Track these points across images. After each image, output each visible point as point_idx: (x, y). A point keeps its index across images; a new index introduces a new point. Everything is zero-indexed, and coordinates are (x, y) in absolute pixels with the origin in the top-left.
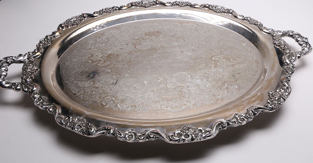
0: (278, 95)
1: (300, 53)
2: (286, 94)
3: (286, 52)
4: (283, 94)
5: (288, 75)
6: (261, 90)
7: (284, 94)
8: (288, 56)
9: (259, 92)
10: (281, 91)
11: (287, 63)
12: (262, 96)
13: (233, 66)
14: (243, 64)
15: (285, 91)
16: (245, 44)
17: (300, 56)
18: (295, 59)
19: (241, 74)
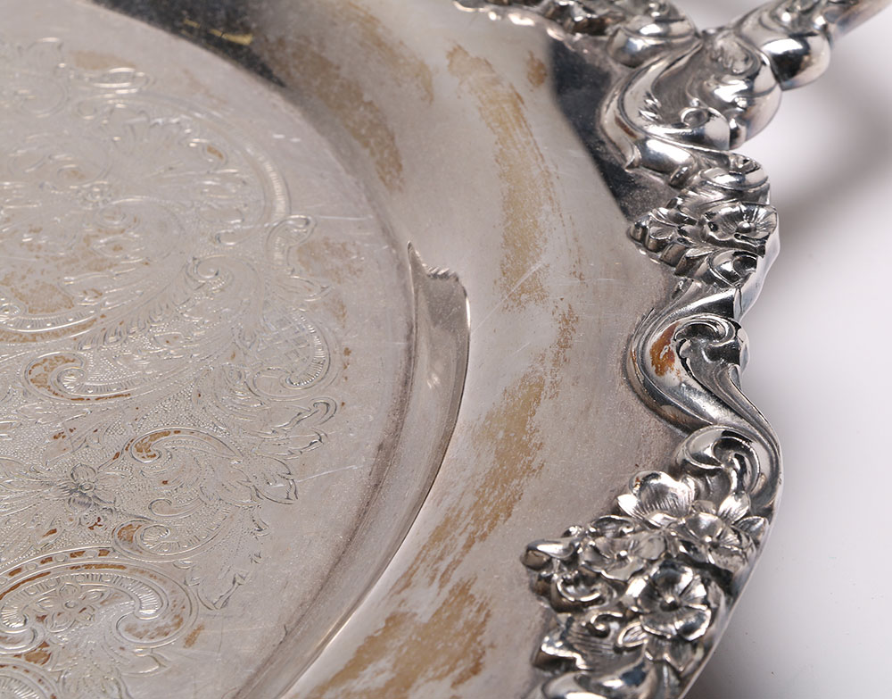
0: (636, 550)
1: (786, 18)
2: (725, 517)
3: (624, 49)
4: (695, 523)
5: (698, 294)
6: (435, 552)
7: (706, 519)
8: (658, 88)
9: (421, 577)
10: (661, 493)
11: (661, 166)
12: (469, 613)
13: (40, 382)
14: (160, 330)
15: (712, 481)
16: (123, 89)
17: (793, 45)
18: (750, 94)
19: (165, 444)
